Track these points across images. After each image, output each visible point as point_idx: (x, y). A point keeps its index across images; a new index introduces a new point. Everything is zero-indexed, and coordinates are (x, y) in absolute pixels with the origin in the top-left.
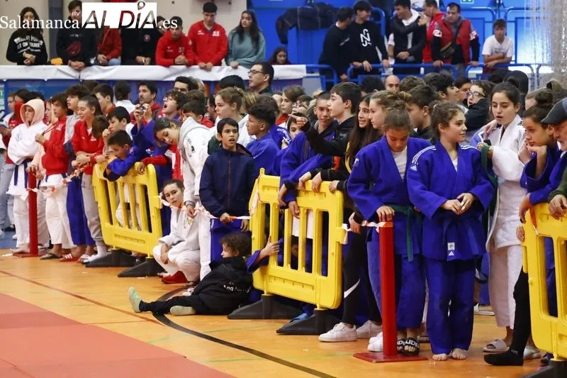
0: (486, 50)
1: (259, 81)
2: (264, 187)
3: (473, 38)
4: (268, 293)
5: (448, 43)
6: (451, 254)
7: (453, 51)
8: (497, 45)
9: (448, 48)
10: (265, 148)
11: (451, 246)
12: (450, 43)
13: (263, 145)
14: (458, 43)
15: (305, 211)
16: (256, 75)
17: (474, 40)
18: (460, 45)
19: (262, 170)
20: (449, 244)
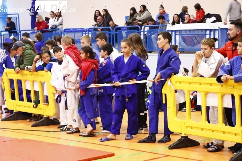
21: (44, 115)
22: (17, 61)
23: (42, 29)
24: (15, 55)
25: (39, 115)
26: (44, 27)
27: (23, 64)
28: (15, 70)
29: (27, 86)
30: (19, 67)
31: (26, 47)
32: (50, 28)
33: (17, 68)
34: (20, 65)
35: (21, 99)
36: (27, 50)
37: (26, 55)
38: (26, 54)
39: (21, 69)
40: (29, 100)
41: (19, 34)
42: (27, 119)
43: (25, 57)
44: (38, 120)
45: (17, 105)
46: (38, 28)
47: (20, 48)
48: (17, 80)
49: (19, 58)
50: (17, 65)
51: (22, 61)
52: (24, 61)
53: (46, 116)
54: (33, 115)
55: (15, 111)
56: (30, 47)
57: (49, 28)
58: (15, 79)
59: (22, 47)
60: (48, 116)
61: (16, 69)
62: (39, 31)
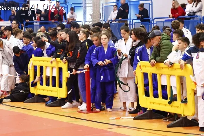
0: (68, 17)
1: (15, 27)
2: (34, 60)
3: (64, 12)
4: (37, 94)
5: (56, 14)
6: (101, 80)
7: (58, 17)
8: (71, 15)
9: (56, 16)
10: (30, 48)
11: (102, 77)
12: (57, 14)
13: (29, 47)
14: (60, 14)
15: (52, 68)
16: (14, 25)
17: (64, 13)
18: (61, 15)
19: (33, 55)
20: (101, 77)
21: (181, 115)
22: (153, 52)
23: (178, 17)
24: (151, 47)
25: (176, 114)
26: (181, 14)
27: (159, 56)
28: (150, 63)
29: (162, 81)
30: (155, 60)
31: (163, 37)
32: (188, 15)
33: (153, 61)
34: (157, 57)
35: (156, 96)
36: (164, 40)
37: (163, 46)
38: (163, 44)
39: (157, 62)
40: (165, 97)
41: (152, 22)
42: (161, 118)
43: (161, 49)
44: (174, 120)
45: (151, 102)
46: (174, 15)
47: (157, 37)
48: (151, 74)
49: (155, 49)
50: (152, 57)
51: (158, 53)
52: (161, 53)
53: (184, 115)
54: (168, 114)
55: (148, 109)
56: (168, 37)
57: (186, 15)
58: (150, 73)
59: (160, 36)
60: (185, 116)
61: (151, 61)
62: (175, 19)
